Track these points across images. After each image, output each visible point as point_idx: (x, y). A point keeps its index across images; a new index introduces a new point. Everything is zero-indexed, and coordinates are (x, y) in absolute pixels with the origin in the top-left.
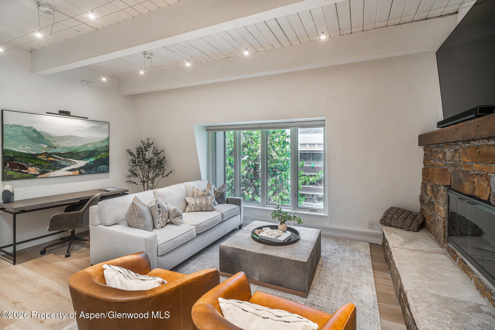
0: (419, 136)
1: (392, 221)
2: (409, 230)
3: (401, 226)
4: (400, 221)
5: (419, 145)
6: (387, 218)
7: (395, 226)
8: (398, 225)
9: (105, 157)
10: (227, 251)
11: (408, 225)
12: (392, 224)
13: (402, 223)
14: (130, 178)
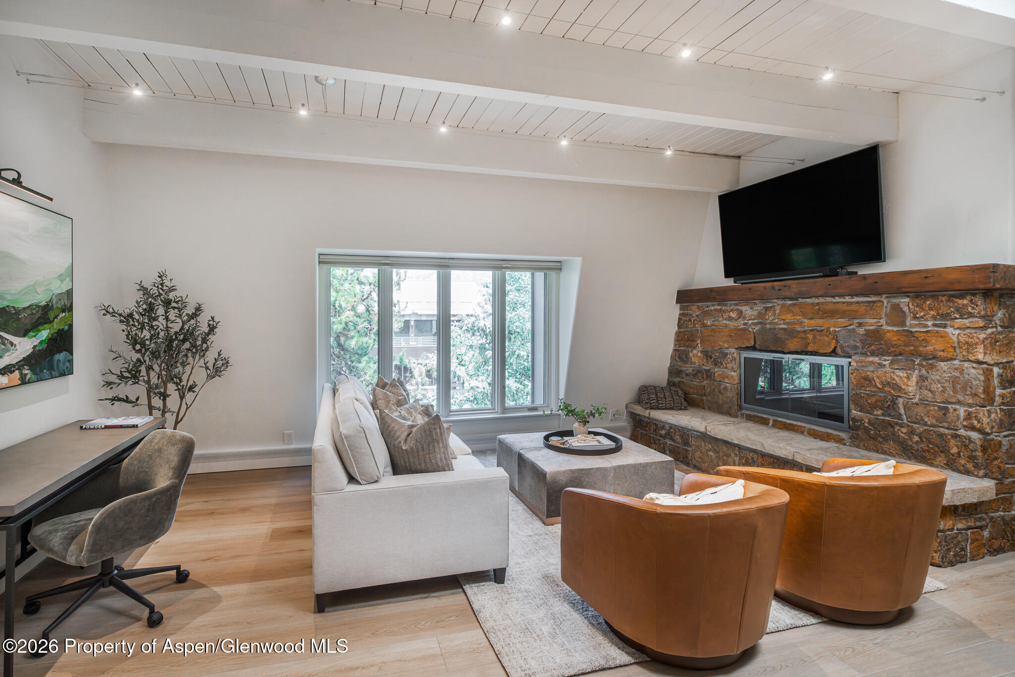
0: (678, 292)
1: (660, 402)
2: (681, 409)
3: (671, 405)
4: (669, 400)
5: (676, 303)
6: (651, 399)
7: (664, 408)
8: (667, 405)
9: (66, 327)
10: (562, 478)
11: (679, 403)
12: (661, 405)
13: (672, 402)
14: (111, 388)
